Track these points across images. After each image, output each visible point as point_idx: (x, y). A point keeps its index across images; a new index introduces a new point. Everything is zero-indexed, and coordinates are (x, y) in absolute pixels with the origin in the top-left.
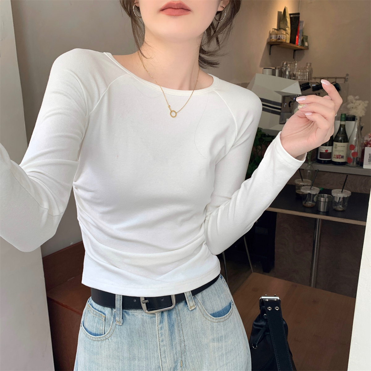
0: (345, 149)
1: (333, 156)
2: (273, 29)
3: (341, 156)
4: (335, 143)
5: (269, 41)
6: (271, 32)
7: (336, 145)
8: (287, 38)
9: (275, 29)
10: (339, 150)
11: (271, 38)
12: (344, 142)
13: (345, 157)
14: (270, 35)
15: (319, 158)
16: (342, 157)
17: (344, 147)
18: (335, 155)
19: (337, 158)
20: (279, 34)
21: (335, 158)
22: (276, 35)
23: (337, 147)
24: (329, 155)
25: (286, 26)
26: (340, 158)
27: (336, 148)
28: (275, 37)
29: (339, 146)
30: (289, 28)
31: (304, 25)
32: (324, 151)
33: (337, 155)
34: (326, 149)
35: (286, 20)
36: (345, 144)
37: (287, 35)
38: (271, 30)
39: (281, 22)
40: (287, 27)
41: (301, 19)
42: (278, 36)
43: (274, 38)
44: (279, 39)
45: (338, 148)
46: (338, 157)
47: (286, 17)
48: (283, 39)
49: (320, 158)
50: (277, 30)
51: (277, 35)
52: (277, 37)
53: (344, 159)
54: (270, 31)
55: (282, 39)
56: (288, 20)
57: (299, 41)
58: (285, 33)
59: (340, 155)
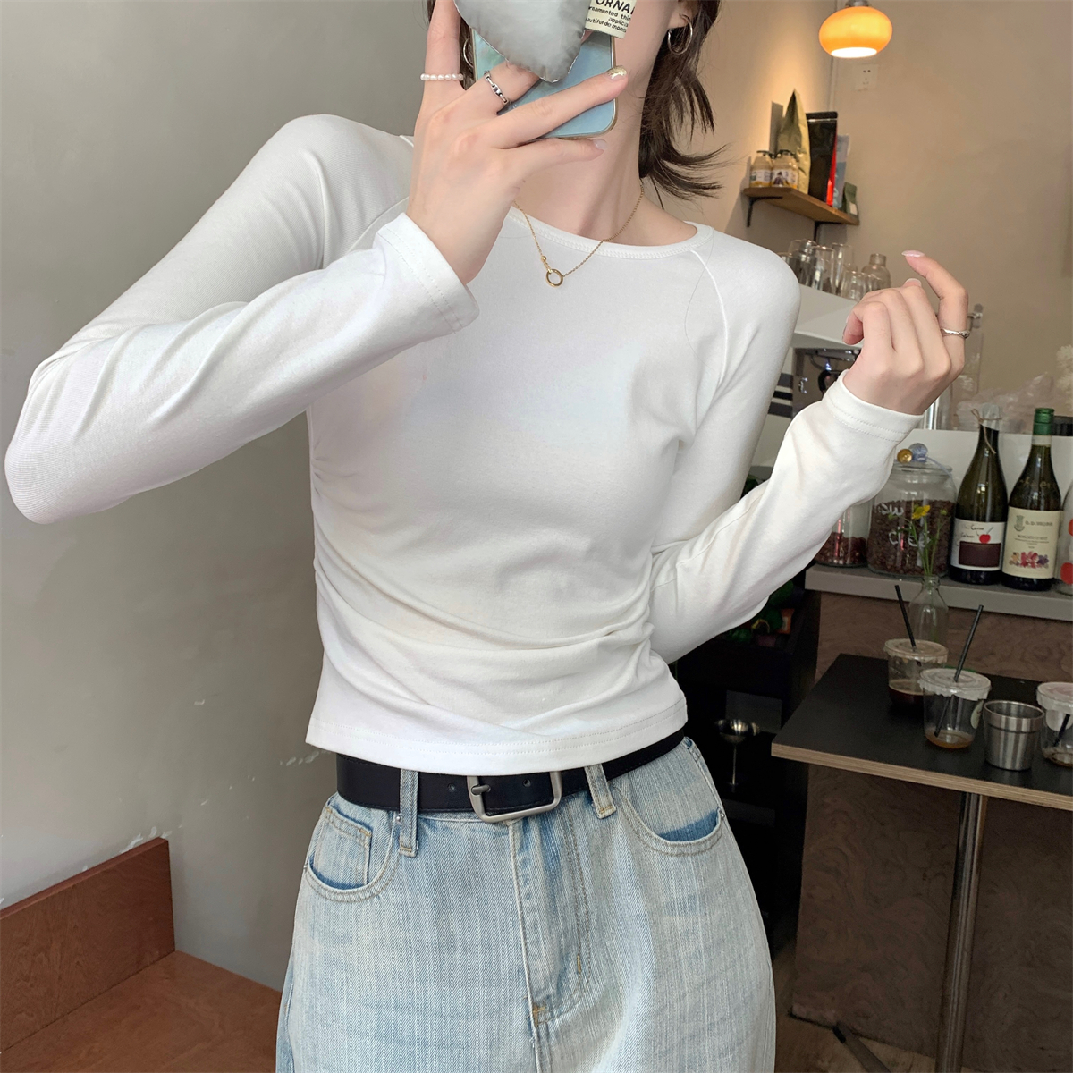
0: (1051, 533)
1: (1008, 556)
2: (759, 152)
3: (1037, 560)
4: (1014, 512)
5: (747, 186)
6: (752, 162)
7: (1020, 518)
8: (801, 182)
9: (765, 153)
10: (1029, 537)
11: (755, 178)
12: (1047, 509)
13: (1051, 563)
14: (752, 168)
15: (955, 563)
16: (1043, 561)
17: (1051, 524)
18: (1015, 554)
19: (1025, 564)
20: (779, 168)
21: (1017, 564)
22: (769, 172)
23: (1024, 524)
24: (995, 553)
25: (798, 148)
26: (1033, 566)
27: (1018, 528)
28: (766, 177)
29: (1033, 523)
30: (805, 153)
31: (849, 150)
32: (977, 540)
33: (1023, 554)
34: (984, 532)
35: (799, 128)
36: (1052, 516)
37: (801, 172)
38: (754, 156)
39: (783, 137)
40: (800, 152)
41: (840, 132)
42: (776, 172)
43: (762, 178)
44: (778, 181)
45: (1029, 530)
46: (1029, 560)
47: (798, 120)
48: (789, 181)
49: (960, 563)
50: (770, 155)
51: (772, 169)
52: (772, 174)
53: (1047, 567)
54: (750, 159)
55: (787, 182)
56: (804, 130)
57: (835, 195)
58: (795, 166)
59: (1036, 554)
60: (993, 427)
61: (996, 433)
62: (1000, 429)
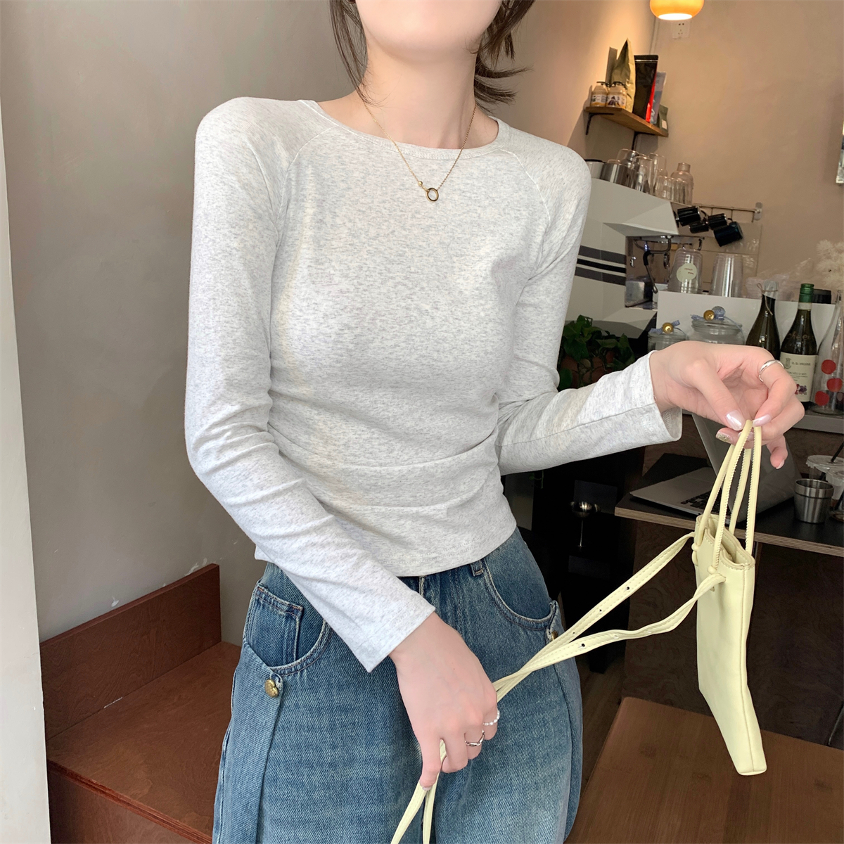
0: (809, 370)
2: (598, 82)
4: (785, 355)
6: (593, 89)
7: (788, 360)
8: (628, 103)
9: (602, 83)
10: (795, 373)
11: (594, 100)
12: (807, 354)
14: (592, 93)
16: (803, 390)
17: (809, 364)
20: (613, 93)
22: (605, 96)
23: (791, 364)
27: (787, 366)
28: (602, 99)
30: (632, 83)
36: (810, 359)
37: (628, 97)
38: (595, 85)
39: (616, 72)
40: (629, 82)
42: (611, 96)
43: (599, 100)
44: (612, 103)
45: (794, 368)
50: (607, 85)
51: (608, 94)
52: (607, 98)
54: (591, 87)
55: (618, 104)
58: (624, 93)
60: (771, 296)
61: (773, 300)
62: (776, 298)
